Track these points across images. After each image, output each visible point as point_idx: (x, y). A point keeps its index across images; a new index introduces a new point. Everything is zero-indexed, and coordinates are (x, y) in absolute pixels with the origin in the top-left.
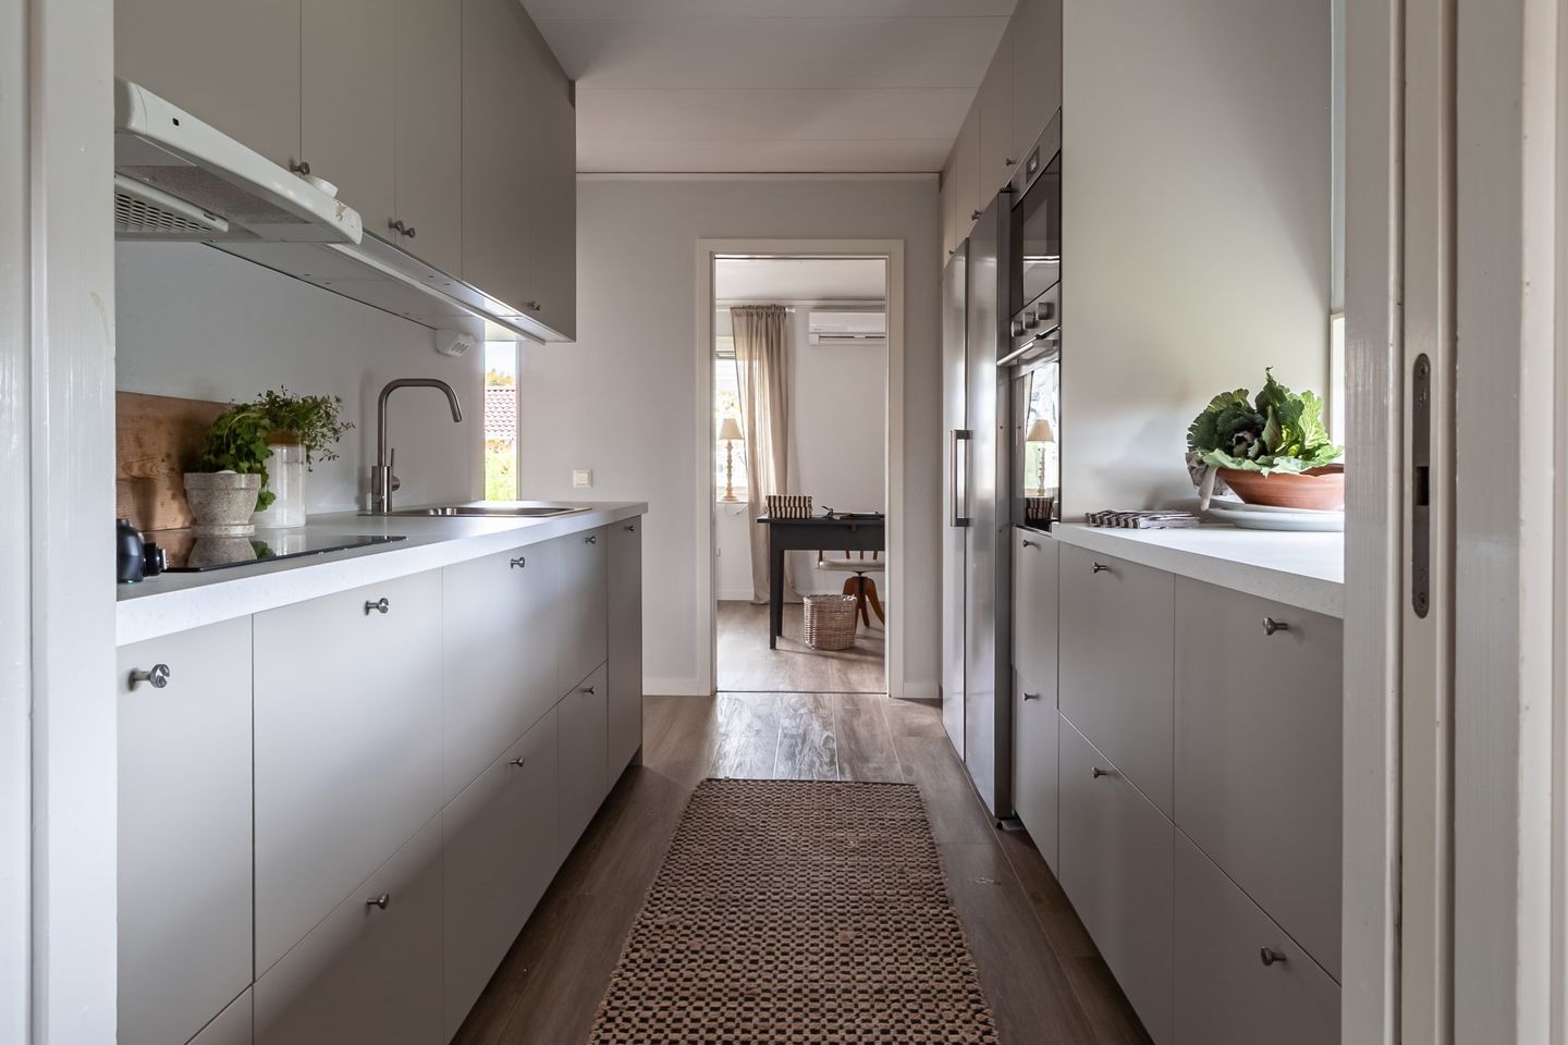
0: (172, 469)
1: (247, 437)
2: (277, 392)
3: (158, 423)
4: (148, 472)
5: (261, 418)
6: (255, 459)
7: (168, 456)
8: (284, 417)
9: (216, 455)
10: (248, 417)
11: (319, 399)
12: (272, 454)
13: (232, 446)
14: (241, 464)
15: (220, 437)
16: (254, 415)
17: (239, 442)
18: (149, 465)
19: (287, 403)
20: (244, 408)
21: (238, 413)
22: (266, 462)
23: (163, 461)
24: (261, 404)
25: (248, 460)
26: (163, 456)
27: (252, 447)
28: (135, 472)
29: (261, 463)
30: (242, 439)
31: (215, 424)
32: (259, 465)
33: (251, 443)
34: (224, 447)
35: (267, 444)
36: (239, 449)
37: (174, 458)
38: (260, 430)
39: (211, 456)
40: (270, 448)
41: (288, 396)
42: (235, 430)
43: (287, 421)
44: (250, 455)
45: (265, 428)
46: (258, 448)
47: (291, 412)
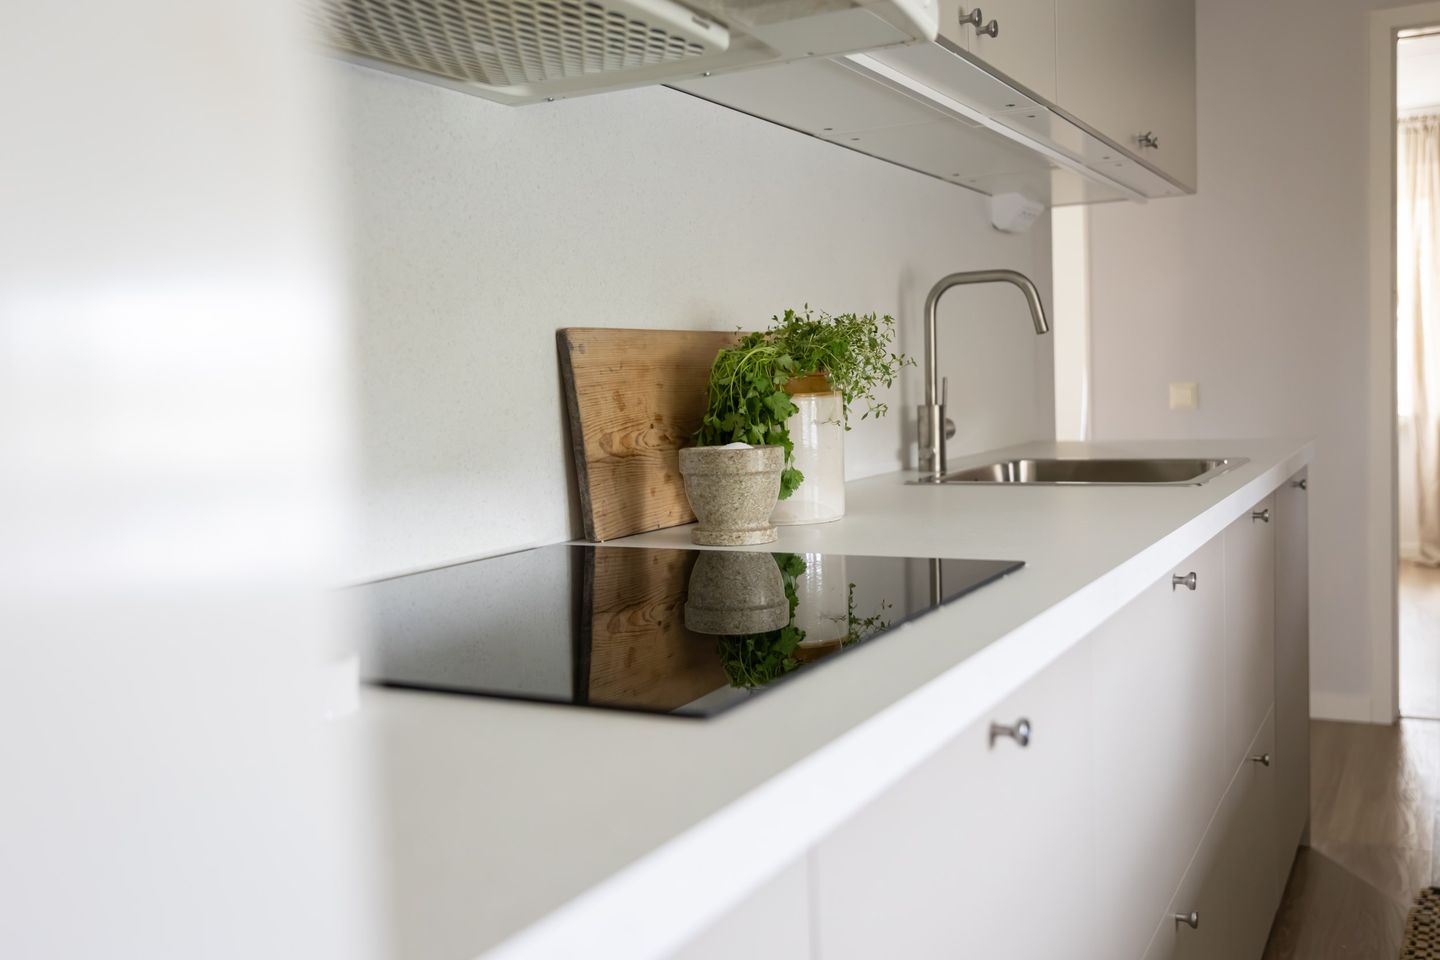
0: (664, 438)
1: (762, 386)
2: (799, 313)
3: (644, 370)
4: (633, 445)
5: (780, 355)
6: (773, 419)
7: (659, 419)
8: (812, 350)
9: (721, 416)
10: (762, 353)
11: (859, 320)
12: (797, 410)
13: (742, 401)
14: (755, 429)
15: (723, 387)
16: (769, 350)
17: (751, 394)
18: (634, 435)
19: (814, 329)
20: (754, 340)
21: (746, 347)
22: (789, 423)
23: (652, 427)
24: (778, 331)
25: (763, 421)
26: (652, 420)
27: (769, 400)
28: (617, 447)
29: (782, 424)
30: (755, 388)
31: (718, 367)
32: (778, 429)
33: (768, 396)
34: (731, 403)
35: (789, 395)
36: (751, 404)
37: (666, 421)
38: (778, 373)
39: (714, 417)
40: (792, 401)
41: (814, 318)
42: (744, 377)
43: (816, 357)
44: (767, 414)
45: (785, 370)
46: (776, 402)
47: (821, 341)
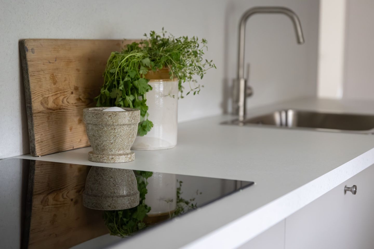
0: (79, 99)
1: (132, 75)
2: (159, 33)
3: (69, 62)
4: (61, 103)
5: (144, 57)
6: (138, 93)
7: (76, 89)
8: (161, 56)
9: (110, 90)
10: (134, 56)
11: (189, 40)
12: (151, 88)
13: (121, 82)
14: (128, 98)
15: (112, 74)
16: (139, 54)
17: (126, 79)
18: (61, 98)
19: (165, 43)
20: (133, 47)
21: (127, 52)
22: (147, 96)
23: (72, 93)
24: (146, 42)
25: (132, 94)
26: (72, 89)
27: (136, 83)
28: (51, 104)
29: (143, 96)
30: (129, 76)
31: (111, 62)
32: (141, 98)
33: (135, 80)
34: (115, 83)
35: (148, 80)
36: (126, 84)
37: (80, 90)
38: (142, 68)
39: (106, 90)
40: (149, 83)
41: (166, 37)
42: (123, 69)
43: (163, 61)
44: (135, 90)
45: (146, 66)
46: (139, 84)
47: (167, 51)
